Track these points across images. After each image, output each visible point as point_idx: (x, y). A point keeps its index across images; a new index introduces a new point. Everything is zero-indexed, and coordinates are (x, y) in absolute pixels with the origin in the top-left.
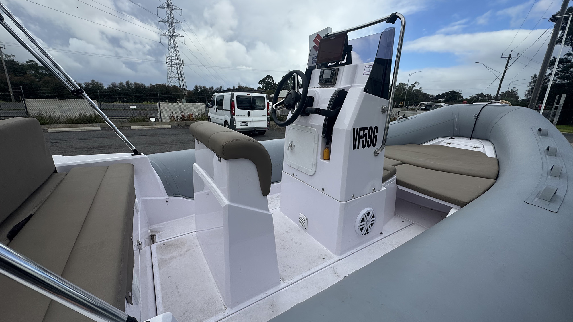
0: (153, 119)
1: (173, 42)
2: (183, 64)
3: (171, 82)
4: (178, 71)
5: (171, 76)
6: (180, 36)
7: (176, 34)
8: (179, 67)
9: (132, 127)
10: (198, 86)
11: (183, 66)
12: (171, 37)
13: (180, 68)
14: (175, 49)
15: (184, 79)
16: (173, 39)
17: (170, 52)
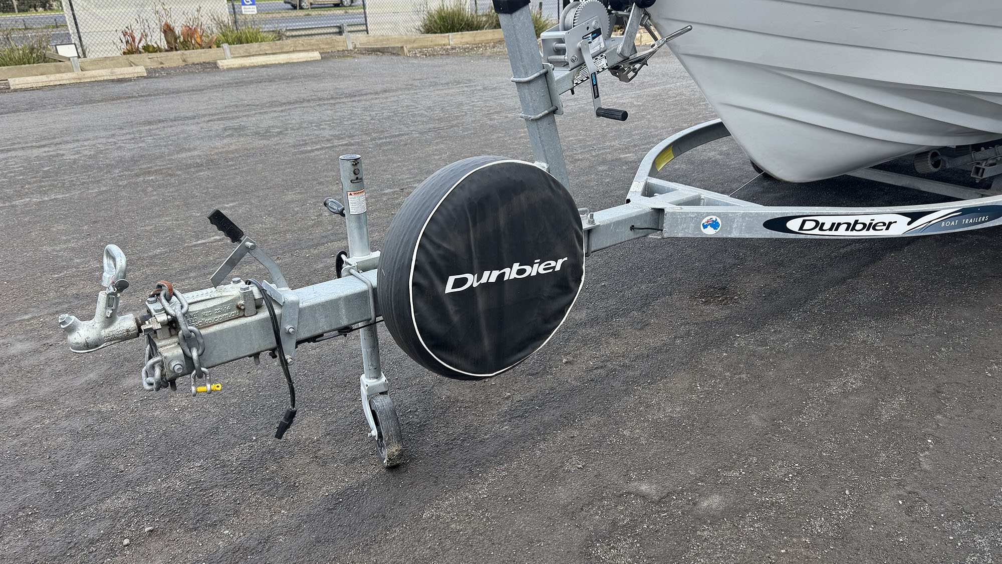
0: (67, 51)
9: (16, 82)
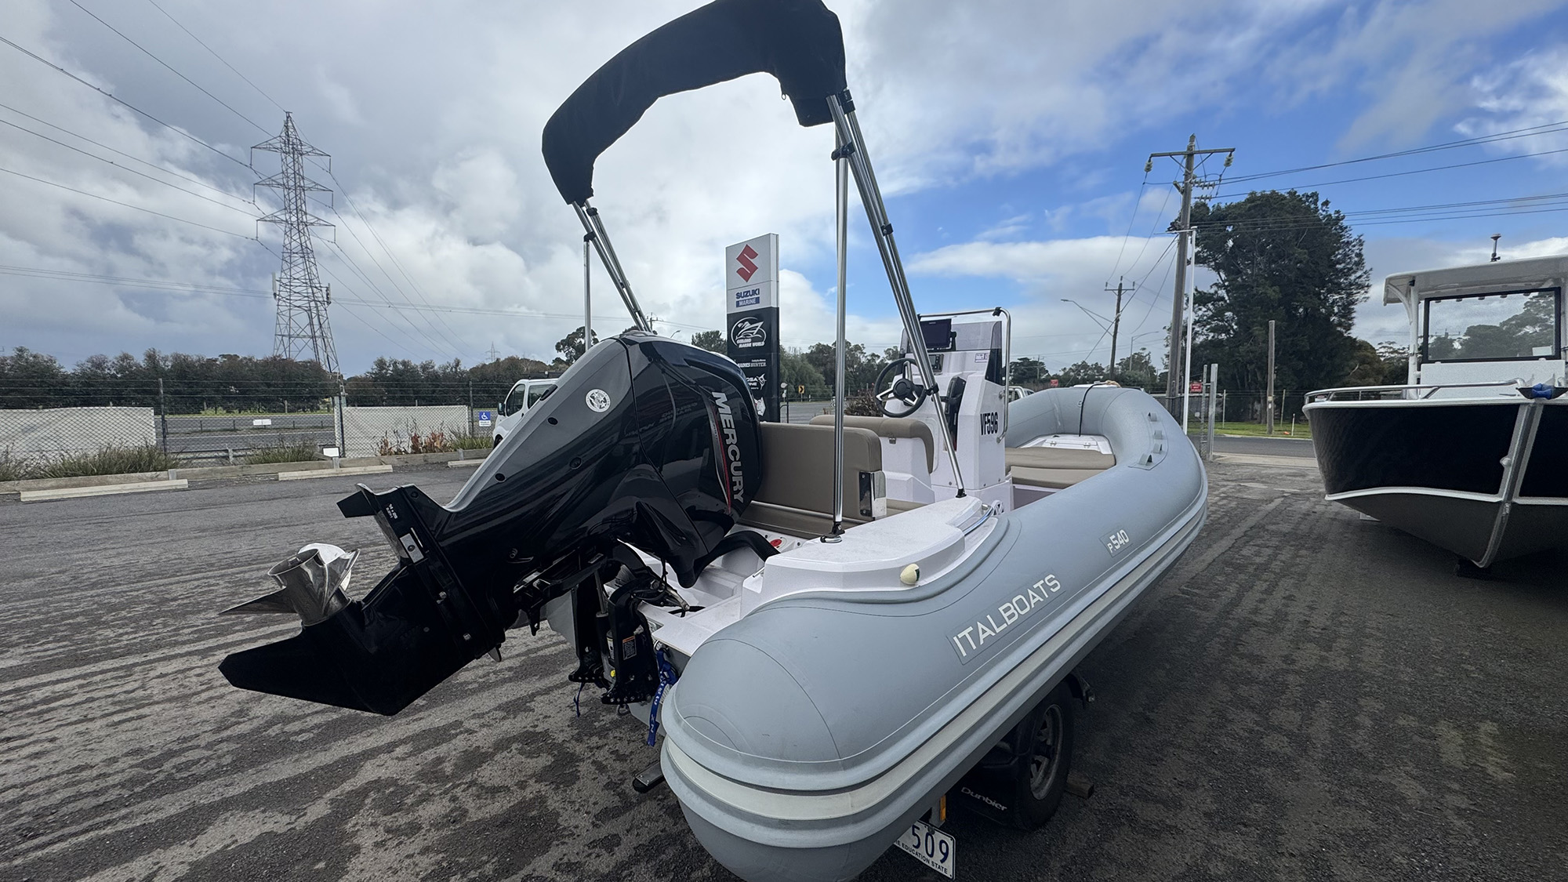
0: (330, 453)
1: (298, 240)
2: (328, 298)
3: (288, 349)
4: (311, 318)
5: (286, 333)
6: (320, 225)
7: (310, 219)
8: (317, 307)
9: (282, 476)
10: (387, 359)
11: (329, 303)
12: (292, 224)
13: (318, 311)
14: (304, 257)
15: (330, 340)
16: (299, 232)
17: (286, 266)
